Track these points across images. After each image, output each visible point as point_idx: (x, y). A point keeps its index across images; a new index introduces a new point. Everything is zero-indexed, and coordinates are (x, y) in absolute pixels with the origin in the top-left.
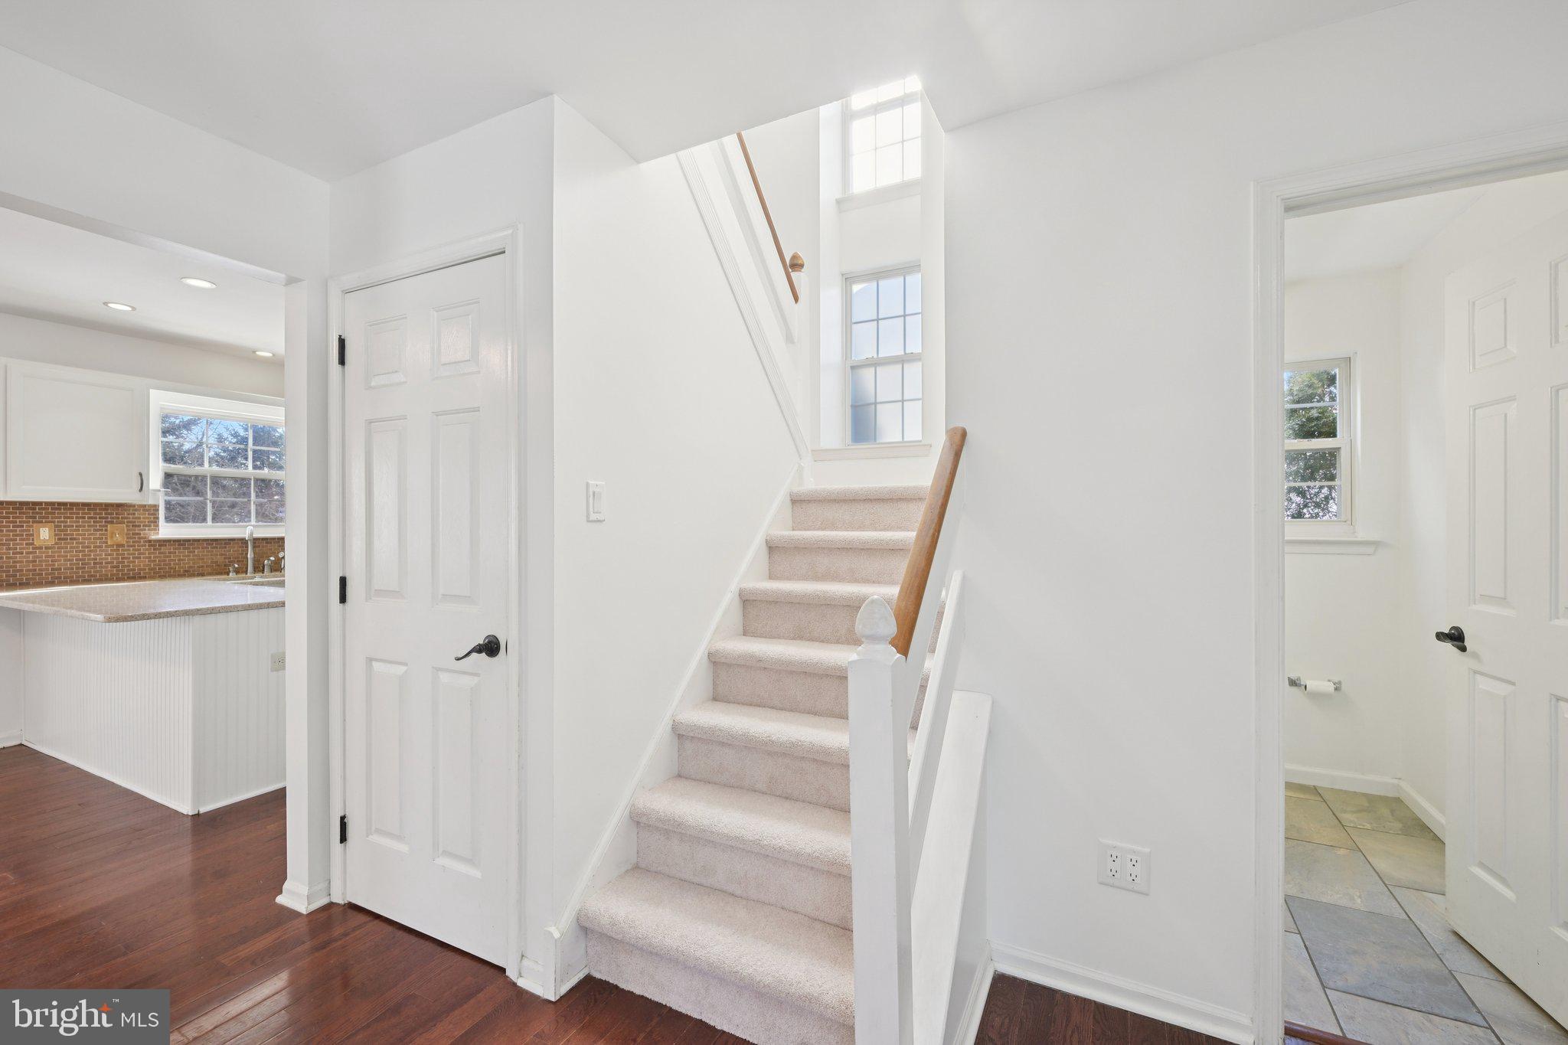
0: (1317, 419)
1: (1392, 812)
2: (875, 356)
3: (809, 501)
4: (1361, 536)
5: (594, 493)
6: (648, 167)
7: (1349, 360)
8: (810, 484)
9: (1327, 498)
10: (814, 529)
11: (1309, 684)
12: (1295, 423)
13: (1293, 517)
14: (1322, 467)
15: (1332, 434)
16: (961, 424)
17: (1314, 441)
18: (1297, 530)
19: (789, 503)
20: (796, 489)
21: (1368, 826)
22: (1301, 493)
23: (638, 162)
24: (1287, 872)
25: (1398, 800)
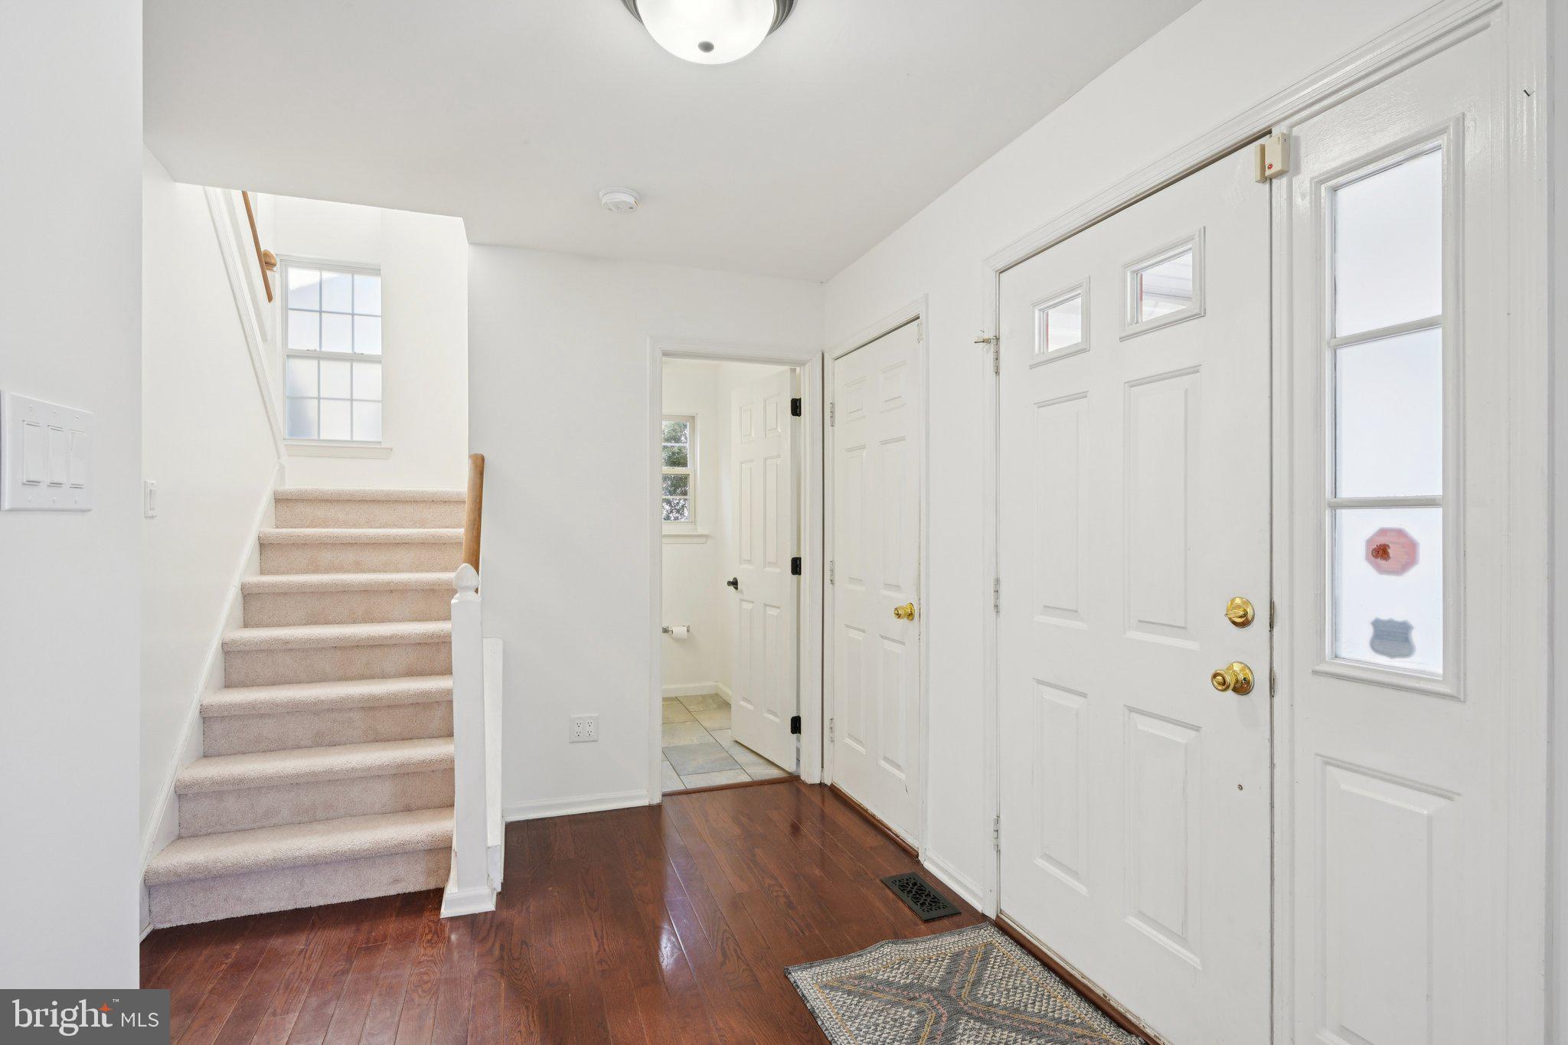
0: (678, 453)
1: (713, 700)
2: (318, 349)
3: (296, 500)
4: (700, 531)
5: (151, 491)
6: (181, 187)
7: (693, 418)
8: (294, 484)
9: (683, 506)
10: (302, 527)
11: (674, 629)
12: (665, 455)
13: (665, 519)
14: (678, 485)
15: (685, 465)
16: (480, 452)
17: (676, 468)
18: (669, 528)
19: (273, 501)
20: (281, 489)
21: (702, 709)
22: (669, 502)
23: (176, 180)
24: (663, 737)
25: (717, 695)
